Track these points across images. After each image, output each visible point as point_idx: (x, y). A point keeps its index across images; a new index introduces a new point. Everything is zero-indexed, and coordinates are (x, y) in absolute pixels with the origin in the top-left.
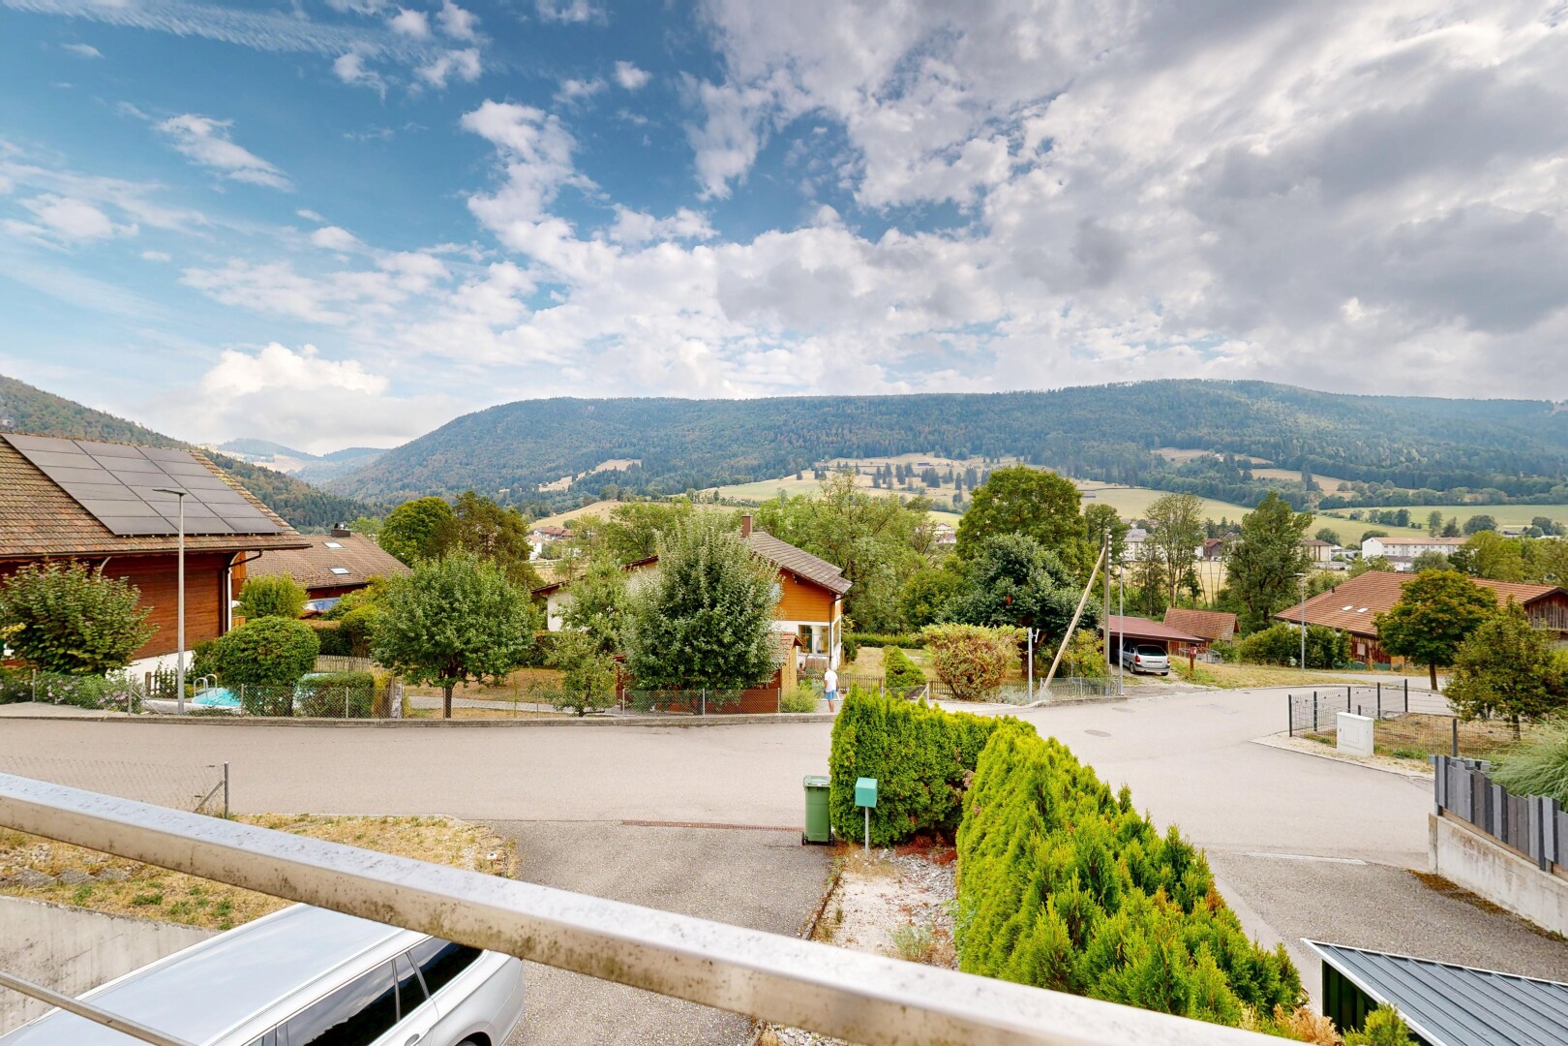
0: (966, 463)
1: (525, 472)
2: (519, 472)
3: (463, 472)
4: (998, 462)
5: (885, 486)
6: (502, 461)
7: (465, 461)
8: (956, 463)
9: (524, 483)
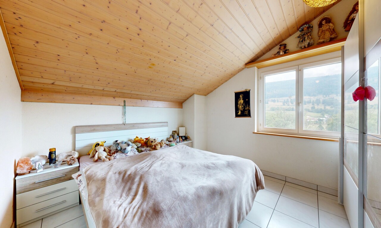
0: (316, 97)
4: (329, 96)
5: (287, 105)
8: (312, 97)
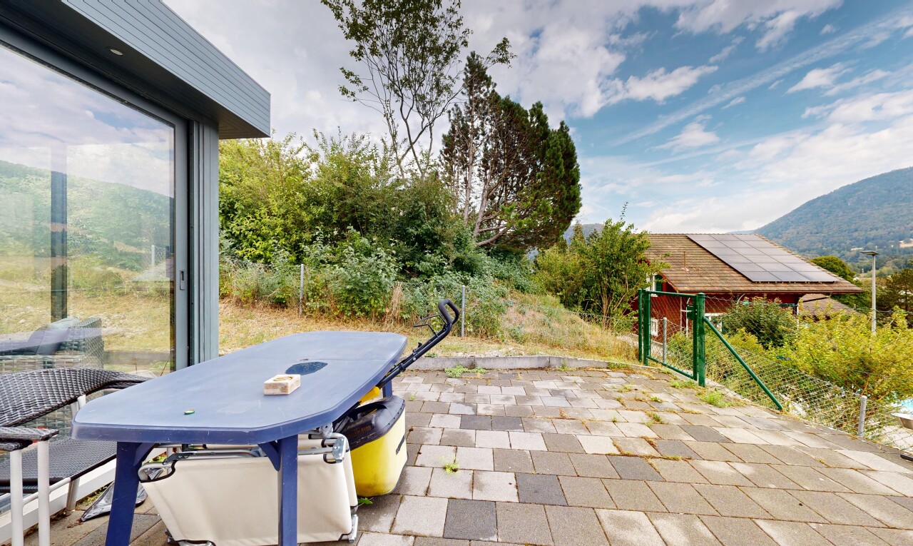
1: (880, 232)
2: (874, 233)
3: (813, 238)
6: (853, 227)
7: (816, 231)
9: (880, 242)
